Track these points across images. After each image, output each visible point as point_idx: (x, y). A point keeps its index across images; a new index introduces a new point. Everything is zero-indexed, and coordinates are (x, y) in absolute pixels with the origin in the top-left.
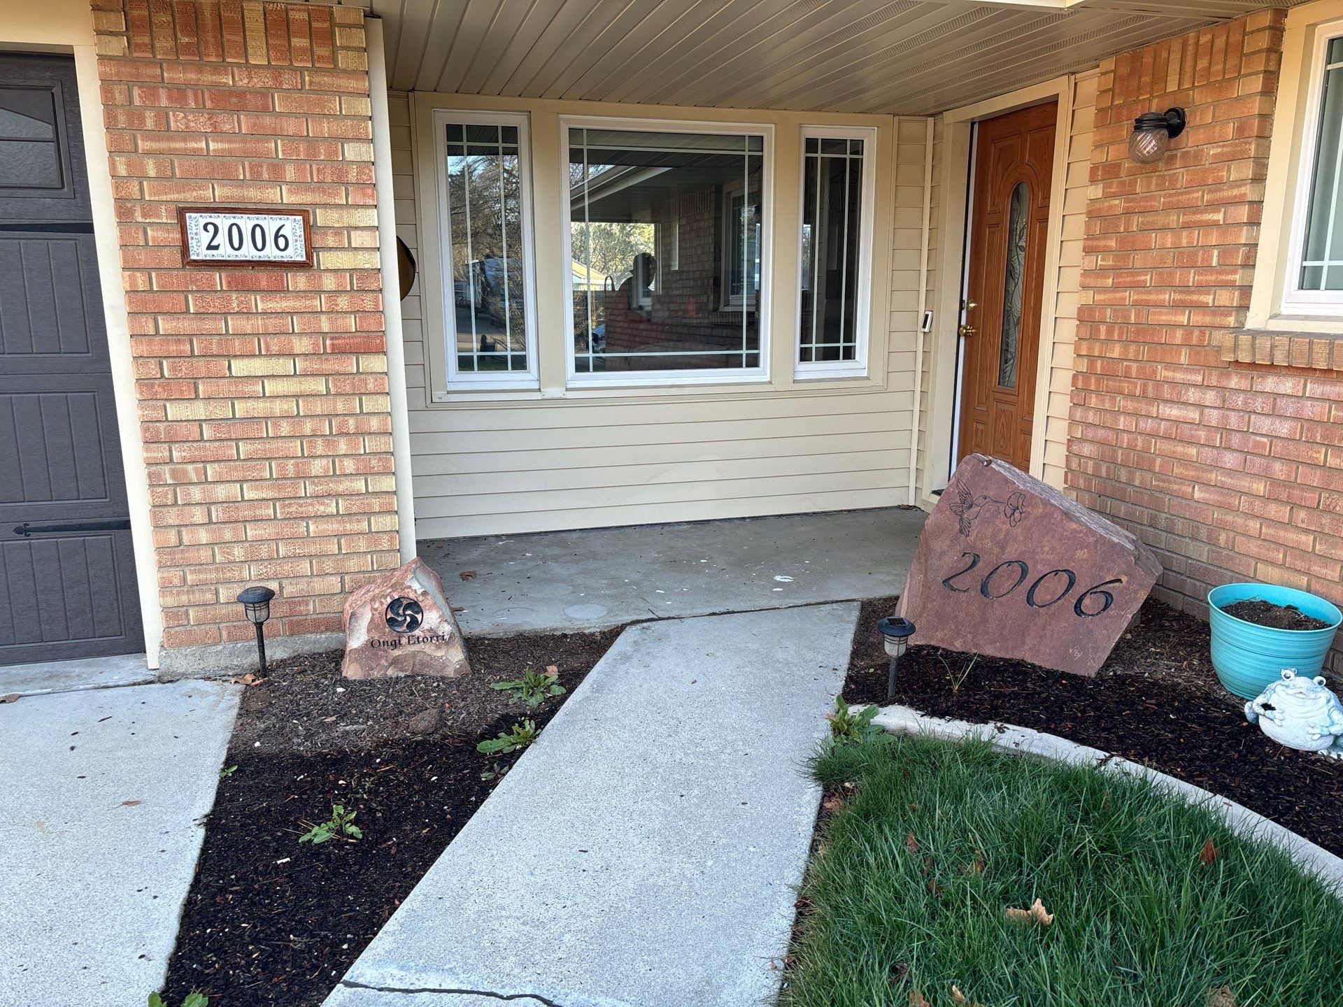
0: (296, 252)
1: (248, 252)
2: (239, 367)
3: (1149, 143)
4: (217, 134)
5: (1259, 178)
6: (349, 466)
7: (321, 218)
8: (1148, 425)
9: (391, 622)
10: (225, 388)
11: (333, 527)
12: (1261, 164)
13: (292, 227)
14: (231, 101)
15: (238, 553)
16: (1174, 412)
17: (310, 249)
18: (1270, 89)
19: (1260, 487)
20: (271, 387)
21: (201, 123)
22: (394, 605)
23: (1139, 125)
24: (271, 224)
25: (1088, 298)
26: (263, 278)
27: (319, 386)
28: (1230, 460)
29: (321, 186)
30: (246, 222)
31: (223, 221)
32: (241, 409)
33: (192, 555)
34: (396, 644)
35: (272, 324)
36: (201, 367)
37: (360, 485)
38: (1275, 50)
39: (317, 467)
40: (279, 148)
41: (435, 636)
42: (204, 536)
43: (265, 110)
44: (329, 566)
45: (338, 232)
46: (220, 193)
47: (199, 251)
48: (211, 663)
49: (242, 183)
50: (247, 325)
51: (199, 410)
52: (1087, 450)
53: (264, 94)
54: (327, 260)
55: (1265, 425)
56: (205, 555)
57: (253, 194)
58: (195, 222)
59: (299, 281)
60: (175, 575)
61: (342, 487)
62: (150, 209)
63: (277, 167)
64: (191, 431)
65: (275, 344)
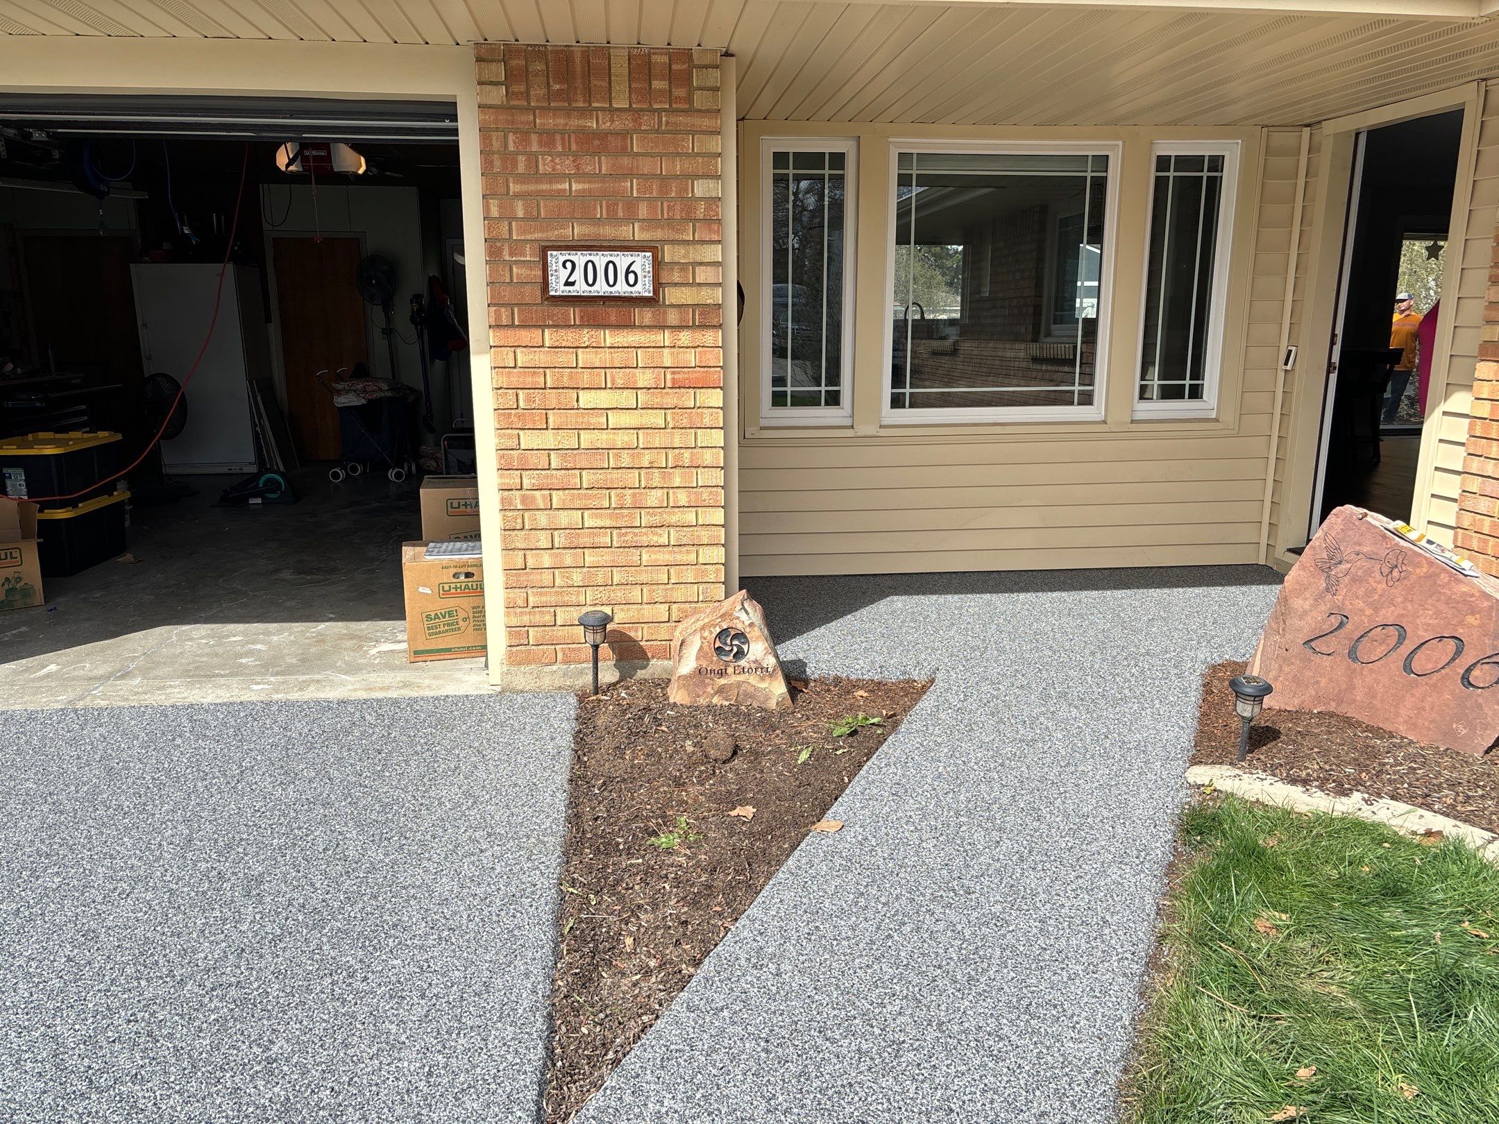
0: (644, 288)
1: (601, 288)
2: (587, 399)
4: (580, 176)
6: (682, 498)
7: (669, 254)
9: (719, 650)
10: (572, 418)
11: (663, 557)
13: (642, 262)
14: (594, 143)
15: (577, 577)
17: (658, 285)
20: (615, 419)
21: (566, 166)
22: (722, 634)
24: (622, 260)
26: (613, 314)
27: (657, 419)
29: (670, 223)
30: (600, 259)
31: (580, 258)
32: (587, 439)
33: (535, 577)
34: (722, 673)
35: (618, 358)
36: (552, 398)
37: (690, 517)
39: (654, 498)
40: (633, 187)
41: (759, 667)
42: (547, 560)
43: (624, 151)
44: (659, 594)
45: (683, 267)
46: (578, 231)
47: (558, 288)
48: (546, 683)
49: (598, 222)
50: (595, 358)
51: (549, 439)
53: (624, 135)
54: (673, 296)
56: (546, 578)
57: (608, 232)
58: (556, 259)
59: (647, 315)
60: (519, 596)
61: (676, 517)
62: (516, 247)
63: (631, 206)
64: (540, 460)
65: (620, 377)
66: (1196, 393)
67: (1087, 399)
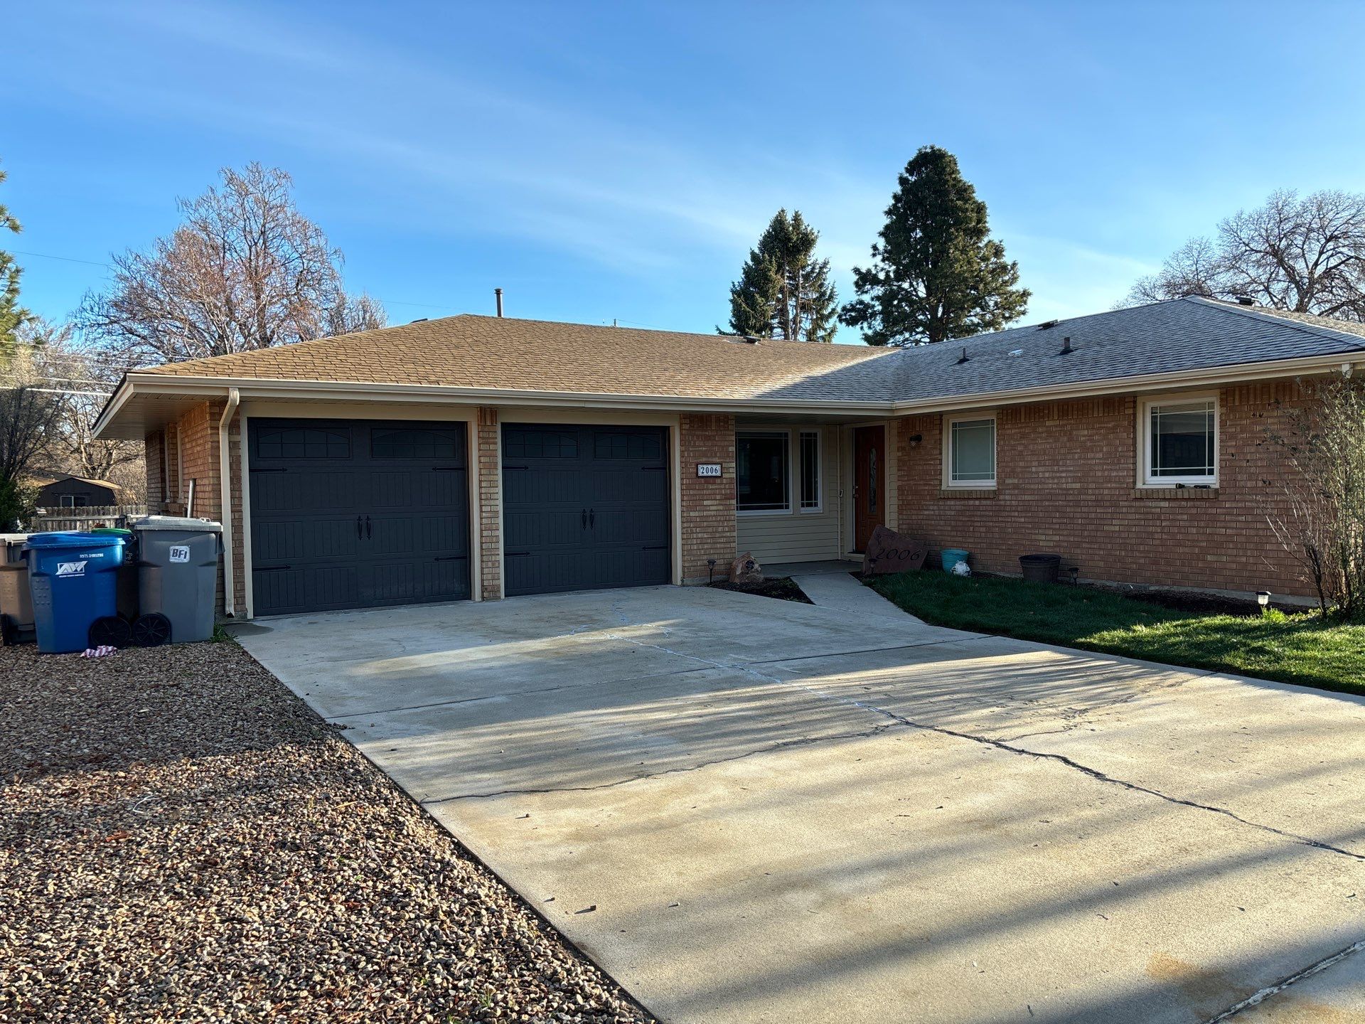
0: (719, 474)
1: (710, 474)
2: (705, 503)
3: (913, 444)
4: (705, 446)
5: (941, 454)
6: (727, 529)
7: (724, 465)
8: (921, 517)
9: (747, 567)
11: (722, 546)
12: (941, 450)
13: (718, 467)
14: (708, 438)
16: (927, 513)
17: (721, 473)
18: (941, 433)
19: (949, 528)
20: (712, 508)
21: (702, 444)
22: (748, 562)
23: (911, 439)
24: (714, 467)
25: (900, 483)
26: (711, 480)
27: (721, 508)
28: (942, 523)
29: (722, 457)
30: (709, 467)
31: (705, 467)
32: (705, 513)
34: (748, 573)
35: (713, 492)
36: (696, 503)
38: (941, 424)
39: (720, 529)
40: (716, 449)
41: (757, 571)
42: (696, 547)
43: (714, 440)
45: (726, 468)
46: (704, 460)
47: (700, 474)
48: (695, 583)
49: (709, 456)
50: (707, 492)
51: (697, 514)
52: (904, 527)
53: (714, 436)
54: (724, 476)
55: (948, 513)
56: (698, 552)
57: (710, 460)
58: (700, 467)
59: (718, 481)
61: (725, 534)
62: (691, 464)
63: (716, 454)
64: (694, 519)
65: (713, 497)
66: (816, 505)
67: (787, 507)
